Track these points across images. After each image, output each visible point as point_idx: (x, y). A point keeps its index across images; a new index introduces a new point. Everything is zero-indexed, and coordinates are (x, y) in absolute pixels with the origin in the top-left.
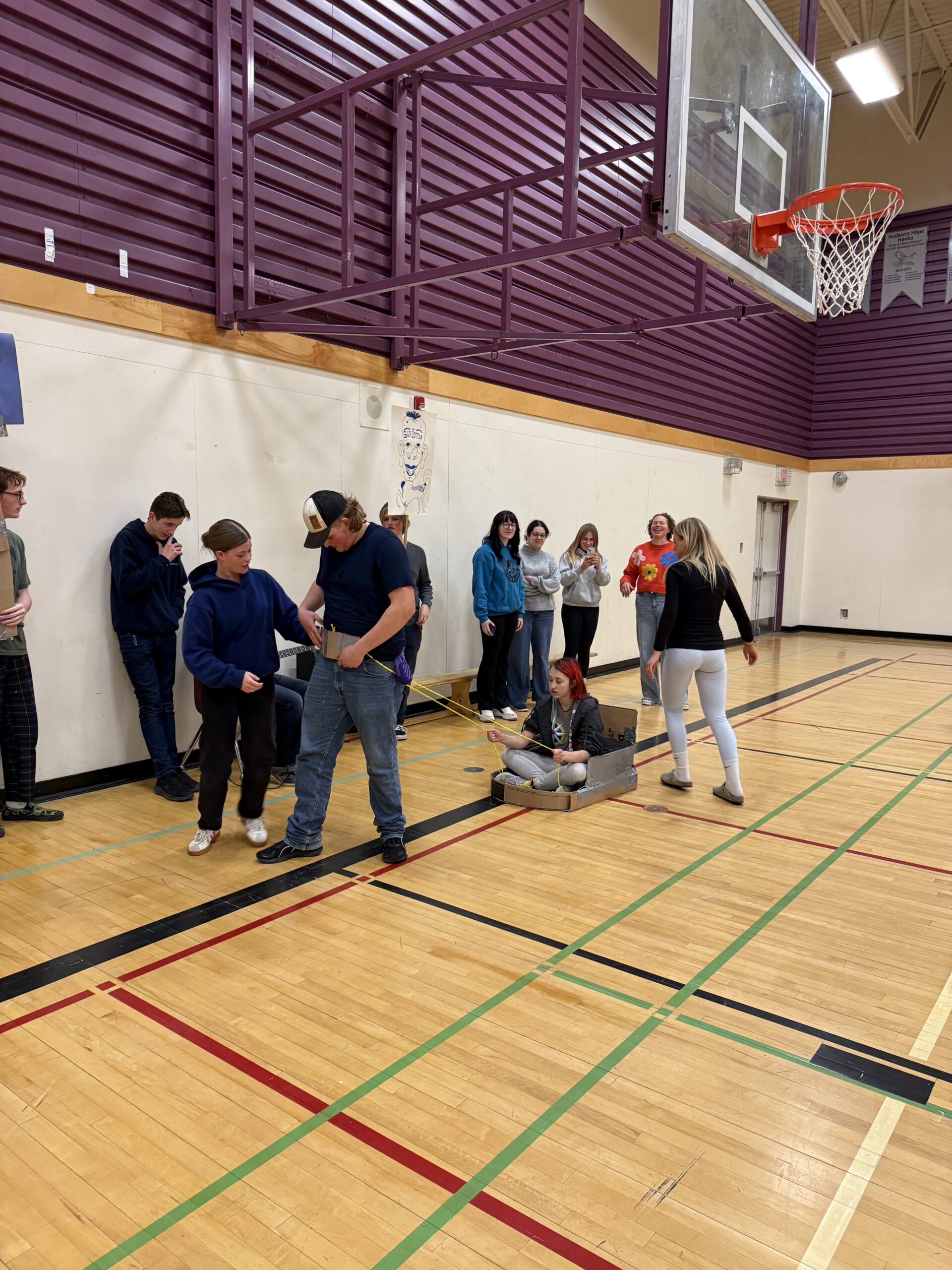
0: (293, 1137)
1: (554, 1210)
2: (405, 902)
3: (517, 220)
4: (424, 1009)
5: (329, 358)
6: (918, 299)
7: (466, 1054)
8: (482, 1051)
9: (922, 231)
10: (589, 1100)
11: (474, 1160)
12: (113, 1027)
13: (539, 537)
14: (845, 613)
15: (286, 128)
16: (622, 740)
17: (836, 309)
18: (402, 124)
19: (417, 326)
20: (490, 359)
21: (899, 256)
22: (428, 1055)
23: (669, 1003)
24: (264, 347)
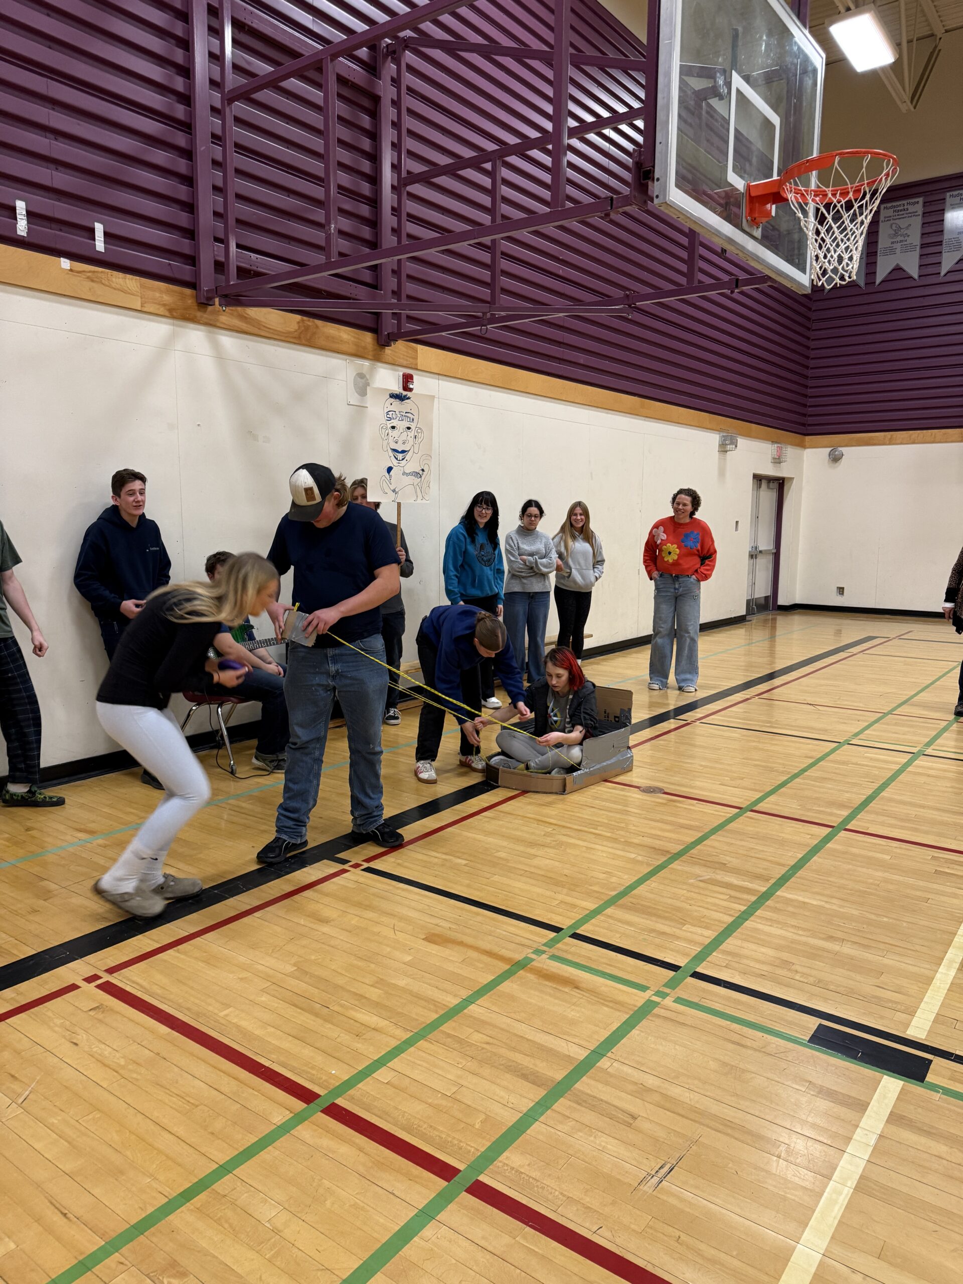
0: (284, 1129)
1: (550, 1197)
2: (398, 888)
3: (506, 191)
4: (418, 996)
5: (314, 333)
6: (914, 272)
7: (460, 1041)
8: (477, 1038)
9: (918, 202)
10: (585, 1085)
11: (469, 1148)
12: (100, 1021)
13: (533, 519)
14: (841, 590)
15: (266, 96)
16: (618, 721)
17: (830, 280)
18: (387, 92)
19: (404, 301)
20: (479, 334)
21: (894, 228)
22: (422, 1043)
23: (665, 985)
24: (247, 323)
